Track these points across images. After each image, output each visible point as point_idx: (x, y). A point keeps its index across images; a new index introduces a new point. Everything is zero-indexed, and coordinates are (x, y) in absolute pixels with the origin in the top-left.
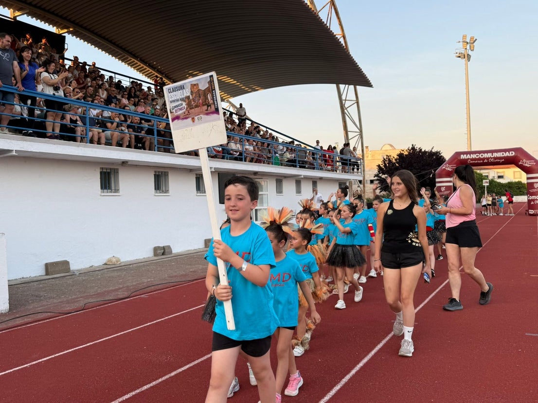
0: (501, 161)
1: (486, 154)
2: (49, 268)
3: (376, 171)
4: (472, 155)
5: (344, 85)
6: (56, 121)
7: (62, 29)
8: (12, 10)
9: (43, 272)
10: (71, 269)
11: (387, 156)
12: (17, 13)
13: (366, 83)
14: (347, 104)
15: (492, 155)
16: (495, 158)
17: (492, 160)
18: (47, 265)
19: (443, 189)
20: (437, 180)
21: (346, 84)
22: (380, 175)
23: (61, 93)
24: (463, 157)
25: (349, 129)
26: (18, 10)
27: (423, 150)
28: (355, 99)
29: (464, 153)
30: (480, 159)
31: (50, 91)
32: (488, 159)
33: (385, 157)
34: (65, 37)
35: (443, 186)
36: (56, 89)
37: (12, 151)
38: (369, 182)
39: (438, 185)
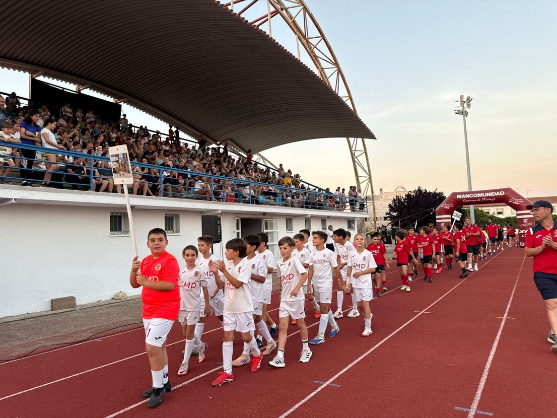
0: (493, 200)
1: (479, 194)
2: (55, 304)
3: (388, 210)
4: (466, 195)
5: (354, 138)
7: (118, 99)
8: (76, 85)
9: (49, 308)
10: (77, 304)
11: (397, 196)
12: (81, 88)
13: (371, 136)
14: (357, 154)
15: (485, 195)
16: (487, 197)
17: (484, 199)
18: (52, 301)
19: (443, 225)
20: (437, 217)
21: (355, 137)
22: (391, 213)
24: (458, 197)
25: (359, 175)
26: (82, 85)
27: (428, 192)
28: (363, 150)
29: (459, 193)
30: (473, 198)
32: (481, 198)
33: (395, 198)
34: (121, 105)
35: (442, 222)
38: (383, 219)
39: (438, 221)
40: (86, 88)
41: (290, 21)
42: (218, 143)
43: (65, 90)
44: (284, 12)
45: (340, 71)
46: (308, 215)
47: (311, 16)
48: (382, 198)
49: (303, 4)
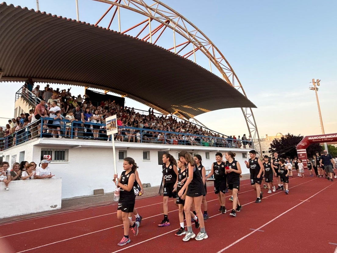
0: (331, 140)
1: (322, 137)
2: (96, 192)
3: (270, 147)
4: (314, 137)
5: (245, 108)
6: (97, 133)
7: (123, 95)
8: (105, 90)
9: (93, 194)
10: (104, 192)
11: (275, 139)
12: (107, 91)
13: (254, 106)
14: (247, 116)
15: (326, 137)
16: (328, 139)
17: (326, 139)
18: (94, 190)
19: (301, 155)
20: (298, 150)
21: (246, 107)
22: (272, 148)
23: (100, 122)
24: (310, 138)
25: (250, 128)
26: (107, 90)
27: (294, 136)
28: (251, 113)
29: (310, 137)
30: (319, 139)
31: (95, 122)
32: (324, 139)
33: (274, 140)
34: (124, 98)
35: (301, 154)
36: (98, 121)
37: (79, 145)
38: (268, 152)
39: (298, 153)
40: (109, 91)
41: (205, 52)
42: (172, 113)
43: (100, 93)
44: (202, 48)
45: (234, 74)
47: (216, 48)
48: (267, 140)
49: (212, 44)
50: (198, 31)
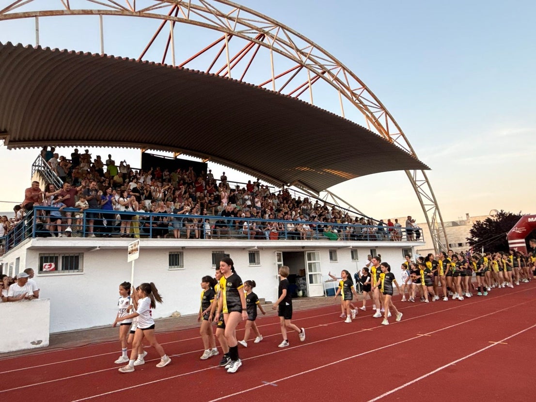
3: (470, 236)
6: (127, 226)
7: (205, 159)
8: (173, 153)
11: (477, 221)
12: (177, 154)
14: (418, 183)
19: (516, 249)
20: (510, 242)
21: (414, 169)
22: (474, 238)
23: (130, 209)
24: (530, 220)
25: (424, 203)
27: (513, 215)
28: (425, 179)
29: (531, 217)
31: (123, 209)
33: (476, 223)
34: (207, 164)
35: (515, 247)
36: (127, 207)
38: (457, 245)
39: (511, 246)
40: (181, 154)
41: (332, 79)
42: (289, 184)
43: (165, 158)
44: (326, 75)
45: (387, 113)
46: (350, 246)
47: (351, 73)
48: (469, 222)
49: (341, 66)
50: (315, 46)
